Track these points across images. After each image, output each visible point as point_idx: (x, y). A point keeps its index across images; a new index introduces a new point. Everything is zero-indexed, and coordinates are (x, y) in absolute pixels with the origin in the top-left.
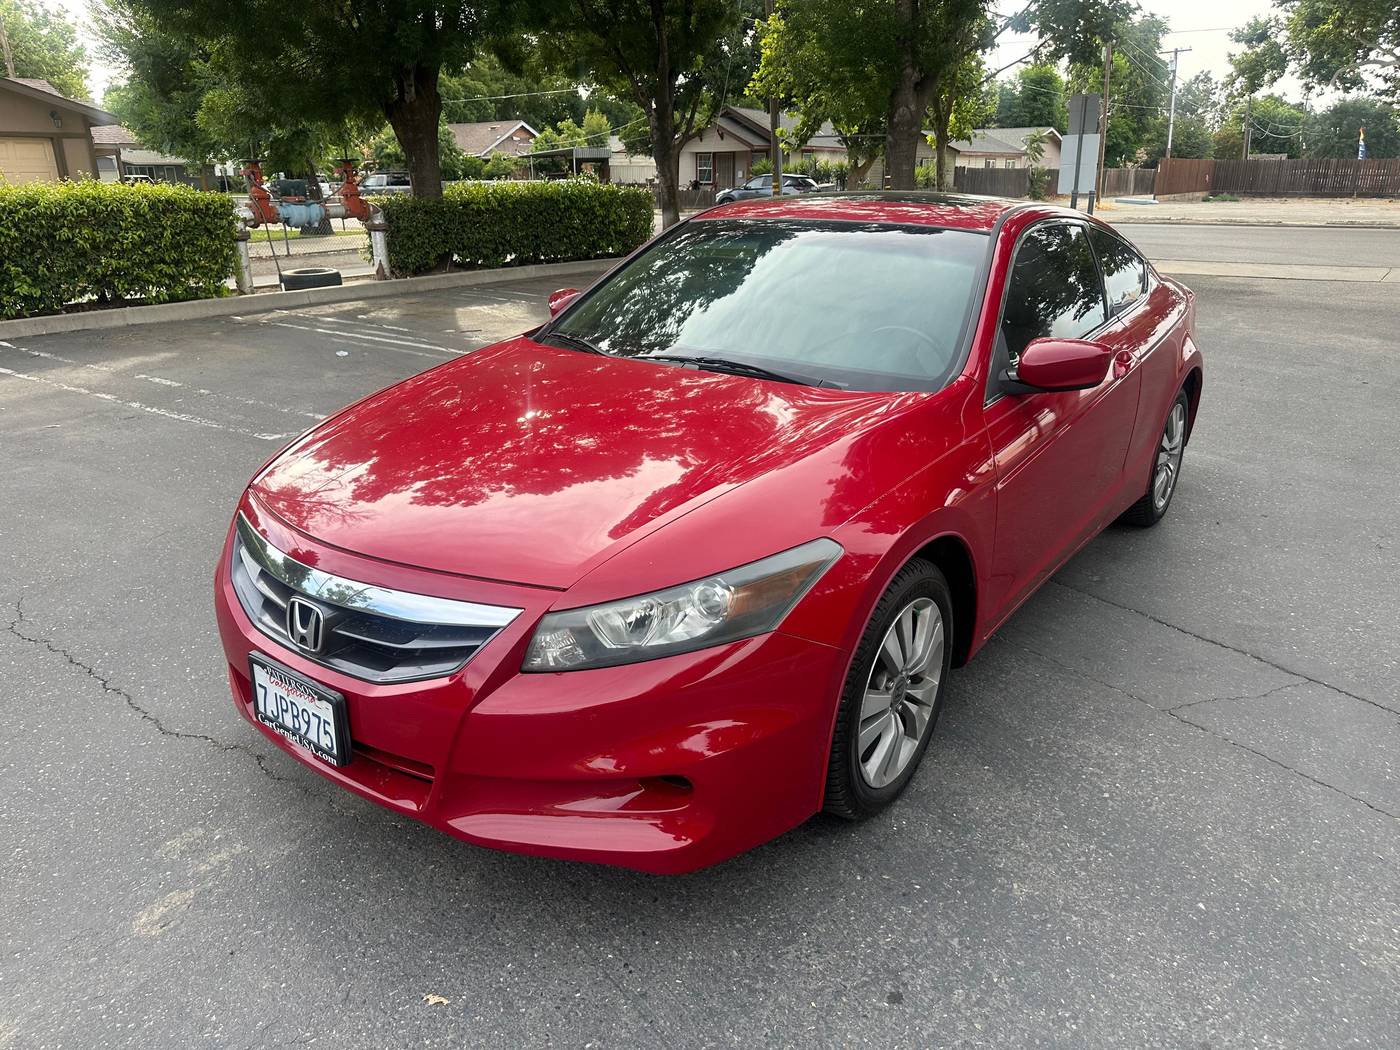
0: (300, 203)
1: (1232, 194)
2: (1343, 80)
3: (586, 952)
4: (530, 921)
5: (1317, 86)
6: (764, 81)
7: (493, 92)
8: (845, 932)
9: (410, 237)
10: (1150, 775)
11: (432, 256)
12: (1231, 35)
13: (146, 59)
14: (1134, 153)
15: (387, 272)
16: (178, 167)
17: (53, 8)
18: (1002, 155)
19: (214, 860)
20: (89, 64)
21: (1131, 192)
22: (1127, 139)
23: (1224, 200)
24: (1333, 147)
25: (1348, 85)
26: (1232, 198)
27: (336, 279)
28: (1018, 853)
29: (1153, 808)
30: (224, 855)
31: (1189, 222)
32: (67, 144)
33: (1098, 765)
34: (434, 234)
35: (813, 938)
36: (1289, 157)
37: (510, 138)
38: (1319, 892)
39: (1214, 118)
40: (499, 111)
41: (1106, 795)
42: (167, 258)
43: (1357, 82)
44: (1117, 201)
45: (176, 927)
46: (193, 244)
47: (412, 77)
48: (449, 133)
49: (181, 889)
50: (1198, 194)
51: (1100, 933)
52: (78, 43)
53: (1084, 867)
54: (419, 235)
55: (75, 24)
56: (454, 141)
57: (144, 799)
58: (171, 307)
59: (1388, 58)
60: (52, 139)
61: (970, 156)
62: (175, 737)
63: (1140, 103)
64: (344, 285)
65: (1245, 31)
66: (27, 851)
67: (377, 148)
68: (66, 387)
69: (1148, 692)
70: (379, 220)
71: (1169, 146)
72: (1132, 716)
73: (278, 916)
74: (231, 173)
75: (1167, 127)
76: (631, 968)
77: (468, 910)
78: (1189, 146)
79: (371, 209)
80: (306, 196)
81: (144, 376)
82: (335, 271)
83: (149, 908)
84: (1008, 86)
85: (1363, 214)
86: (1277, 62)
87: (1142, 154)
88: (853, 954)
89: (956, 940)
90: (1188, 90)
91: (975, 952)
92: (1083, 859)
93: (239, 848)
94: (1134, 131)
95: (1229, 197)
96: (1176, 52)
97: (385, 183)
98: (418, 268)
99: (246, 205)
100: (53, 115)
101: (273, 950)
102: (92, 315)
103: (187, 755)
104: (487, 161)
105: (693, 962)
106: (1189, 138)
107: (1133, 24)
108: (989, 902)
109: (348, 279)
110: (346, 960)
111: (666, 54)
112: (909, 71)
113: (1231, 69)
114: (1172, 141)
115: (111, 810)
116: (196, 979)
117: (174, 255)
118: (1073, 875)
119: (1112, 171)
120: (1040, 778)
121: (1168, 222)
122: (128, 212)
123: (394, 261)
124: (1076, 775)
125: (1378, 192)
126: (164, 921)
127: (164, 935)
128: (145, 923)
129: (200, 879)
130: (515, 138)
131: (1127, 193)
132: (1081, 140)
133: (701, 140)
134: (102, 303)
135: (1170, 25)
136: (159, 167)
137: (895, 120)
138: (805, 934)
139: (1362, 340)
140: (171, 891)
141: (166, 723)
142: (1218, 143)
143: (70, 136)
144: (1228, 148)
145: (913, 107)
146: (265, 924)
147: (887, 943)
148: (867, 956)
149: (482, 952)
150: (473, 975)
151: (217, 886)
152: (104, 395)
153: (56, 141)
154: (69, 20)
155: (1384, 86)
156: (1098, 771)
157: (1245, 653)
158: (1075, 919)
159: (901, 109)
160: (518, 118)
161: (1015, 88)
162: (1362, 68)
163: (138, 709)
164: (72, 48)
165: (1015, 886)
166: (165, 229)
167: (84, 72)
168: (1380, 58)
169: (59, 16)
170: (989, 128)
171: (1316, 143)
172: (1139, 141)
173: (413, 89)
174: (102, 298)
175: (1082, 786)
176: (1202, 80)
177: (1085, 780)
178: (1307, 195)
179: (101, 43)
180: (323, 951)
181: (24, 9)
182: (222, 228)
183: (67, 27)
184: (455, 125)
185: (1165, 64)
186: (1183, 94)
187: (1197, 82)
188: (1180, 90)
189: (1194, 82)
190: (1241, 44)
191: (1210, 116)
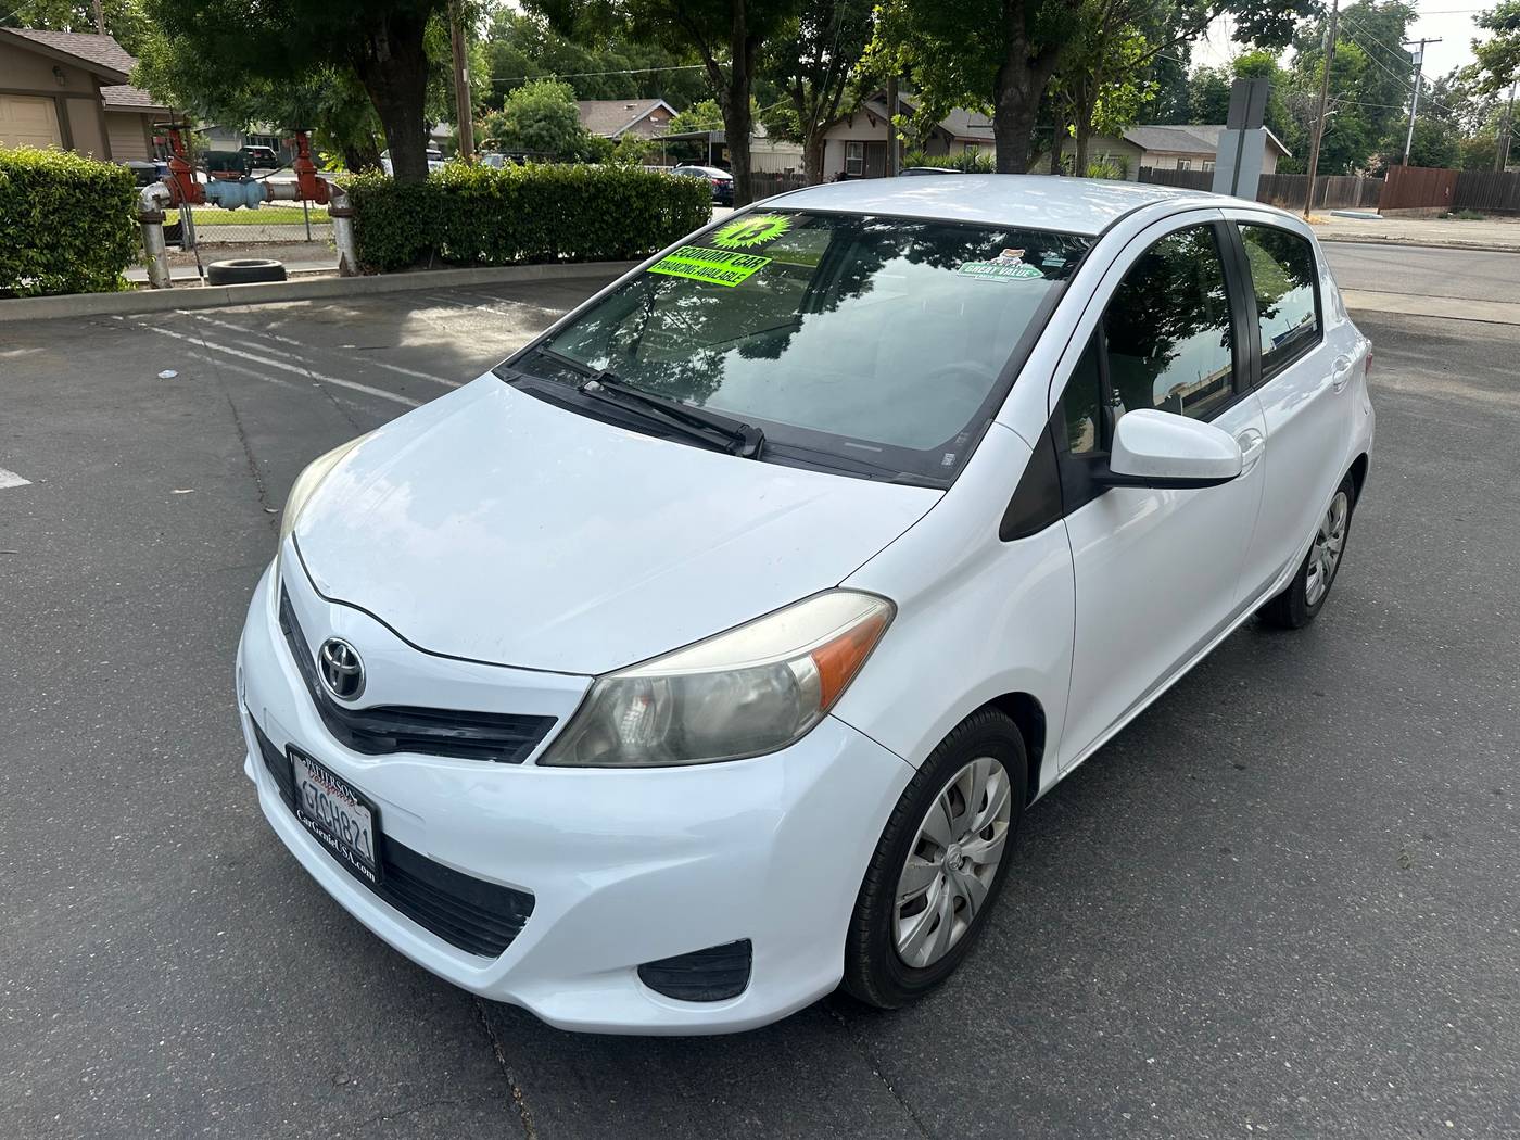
0: (233, 179)
1: (1475, 211)
6: (878, 56)
9: (379, 226)
11: (406, 250)
12: (1475, 18)
14: (1365, 158)
15: (352, 267)
18: (1198, 156)
21: (1358, 204)
22: (1357, 143)
23: (1464, 219)
26: (1475, 216)
27: (279, 273)
31: (1408, 242)
32: (72, 105)
34: (410, 223)
37: (647, 118)
39: (1470, 122)
40: (643, 88)
42: (37, 241)
44: (1333, 214)
46: (74, 226)
47: (384, 31)
48: (574, 110)
50: (1435, 210)
54: (390, 224)
56: (581, 119)
58: (34, 302)
60: (54, 98)
61: (1159, 154)
63: (1377, 101)
64: (290, 281)
65: (1494, 15)
70: (342, 204)
71: (1407, 153)
75: (1407, 130)
78: (1432, 151)
79: (331, 190)
82: (278, 263)
84: (1219, 76)
87: (1374, 161)
90: (1440, 87)
94: (1368, 133)
95: (1471, 214)
96: (1423, 42)
98: (391, 262)
100: (55, 70)
104: (618, 143)
106: (1432, 144)
107: (1374, 8)
109: (294, 274)
111: (742, 17)
112: (1020, 42)
113: (1473, 59)
114: (1412, 146)
117: (47, 238)
119: (1335, 180)
121: (1383, 241)
123: (362, 256)
130: (652, 119)
131: (1351, 205)
132: (1242, 137)
133: (851, 126)
135: (1417, 10)
137: (1002, 104)
142: (1468, 152)
143: (75, 96)
144: (1480, 156)
145: (1025, 89)
153: (59, 101)
159: (1009, 91)
160: (660, 97)
161: (1226, 78)
166: (33, 205)
170: (1192, 124)
172: (1374, 146)
173: (386, 45)
176: (1458, 78)
182: (113, 207)
184: (586, 102)
185: (1409, 56)
186: (1435, 94)
187: (1452, 80)
188: (1429, 88)
189: (1447, 81)
190: (1488, 30)
191: (1465, 120)
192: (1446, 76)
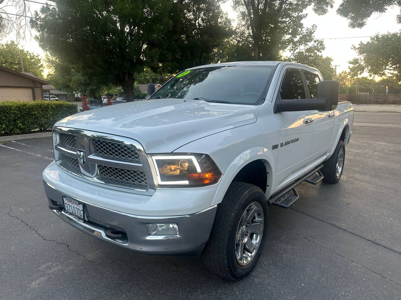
2: (380, 74)
3: (143, 293)
4: (131, 286)
5: (373, 75)
7: (151, 76)
8: (210, 289)
10: (297, 253)
12: (348, 62)
13: (58, 68)
16: (65, 95)
17: (35, 54)
19: (53, 270)
20: (44, 69)
24: (382, 91)
25: (381, 75)
28: (258, 271)
29: (296, 261)
30: (56, 269)
32: (36, 89)
33: (284, 251)
35: (202, 291)
36: (370, 93)
38: (334, 282)
40: (153, 81)
41: (284, 258)
43: (384, 74)
45: (42, 285)
47: (127, 74)
48: (139, 87)
49: (44, 277)
51: (275, 291)
52: (41, 63)
53: (274, 275)
55: (41, 59)
56: (140, 89)
57: (37, 255)
59: (391, 68)
60: (32, 88)
62: (47, 241)
65: (352, 61)
66: (6, 267)
67: (119, 90)
68: (29, 153)
69: (301, 233)
72: (295, 239)
73: (67, 283)
74: (79, 96)
76: (154, 297)
77: (115, 283)
80: (97, 103)
81: (49, 150)
83: (35, 281)
85: (388, 109)
86: (362, 69)
88: (211, 295)
89: (238, 292)
90: (340, 75)
91: (242, 294)
92: (275, 273)
93: (59, 267)
96: (336, 66)
97: (121, 99)
99: (81, 106)
100: (32, 82)
101: (65, 291)
102: (37, 134)
103: (49, 245)
105: (170, 296)
107: (323, 58)
108: (248, 283)
110: (83, 294)
113: (349, 70)
115: (29, 258)
116: (45, 297)
118: (271, 277)
120: (268, 253)
122: (50, 107)
124: (278, 253)
125: (394, 103)
126: (39, 284)
127: (38, 287)
128: (34, 285)
129: (49, 274)
130: (157, 88)
134: (41, 131)
135: (333, 59)
136: (60, 95)
138: (199, 290)
139: (380, 143)
140: (41, 277)
141: (45, 237)
142: (349, 90)
143: (37, 87)
144: (352, 90)
146: (64, 285)
147: (220, 292)
148: (214, 295)
149: (117, 293)
150: (114, 298)
151: (53, 276)
152: (38, 155)
153: (33, 89)
154: (39, 58)
155: (391, 75)
156: (283, 252)
157: (329, 224)
158: (269, 287)
160: (158, 83)
162: (385, 71)
163: (38, 234)
164: (39, 65)
165: (256, 279)
167: (42, 70)
168: (390, 68)
169: (37, 56)
171: (377, 89)
173: (127, 77)
174: (41, 130)
175: (278, 256)
177: (279, 254)
178: (374, 104)
179: (47, 64)
180: (77, 292)
181: (28, 55)
183: (39, 59)
184: (141, 85)
185: (332, 69)
186: (339, 77)
187: (343, 73)
188: (338, 75)
189: (342, 73)
190: (351, 64)
191: (347, 82)
192: (341, 73)
